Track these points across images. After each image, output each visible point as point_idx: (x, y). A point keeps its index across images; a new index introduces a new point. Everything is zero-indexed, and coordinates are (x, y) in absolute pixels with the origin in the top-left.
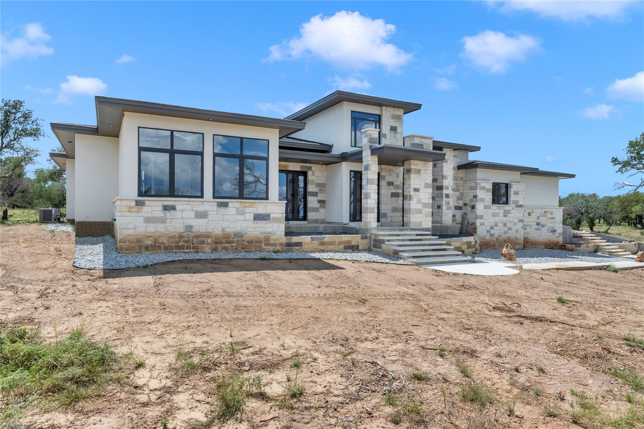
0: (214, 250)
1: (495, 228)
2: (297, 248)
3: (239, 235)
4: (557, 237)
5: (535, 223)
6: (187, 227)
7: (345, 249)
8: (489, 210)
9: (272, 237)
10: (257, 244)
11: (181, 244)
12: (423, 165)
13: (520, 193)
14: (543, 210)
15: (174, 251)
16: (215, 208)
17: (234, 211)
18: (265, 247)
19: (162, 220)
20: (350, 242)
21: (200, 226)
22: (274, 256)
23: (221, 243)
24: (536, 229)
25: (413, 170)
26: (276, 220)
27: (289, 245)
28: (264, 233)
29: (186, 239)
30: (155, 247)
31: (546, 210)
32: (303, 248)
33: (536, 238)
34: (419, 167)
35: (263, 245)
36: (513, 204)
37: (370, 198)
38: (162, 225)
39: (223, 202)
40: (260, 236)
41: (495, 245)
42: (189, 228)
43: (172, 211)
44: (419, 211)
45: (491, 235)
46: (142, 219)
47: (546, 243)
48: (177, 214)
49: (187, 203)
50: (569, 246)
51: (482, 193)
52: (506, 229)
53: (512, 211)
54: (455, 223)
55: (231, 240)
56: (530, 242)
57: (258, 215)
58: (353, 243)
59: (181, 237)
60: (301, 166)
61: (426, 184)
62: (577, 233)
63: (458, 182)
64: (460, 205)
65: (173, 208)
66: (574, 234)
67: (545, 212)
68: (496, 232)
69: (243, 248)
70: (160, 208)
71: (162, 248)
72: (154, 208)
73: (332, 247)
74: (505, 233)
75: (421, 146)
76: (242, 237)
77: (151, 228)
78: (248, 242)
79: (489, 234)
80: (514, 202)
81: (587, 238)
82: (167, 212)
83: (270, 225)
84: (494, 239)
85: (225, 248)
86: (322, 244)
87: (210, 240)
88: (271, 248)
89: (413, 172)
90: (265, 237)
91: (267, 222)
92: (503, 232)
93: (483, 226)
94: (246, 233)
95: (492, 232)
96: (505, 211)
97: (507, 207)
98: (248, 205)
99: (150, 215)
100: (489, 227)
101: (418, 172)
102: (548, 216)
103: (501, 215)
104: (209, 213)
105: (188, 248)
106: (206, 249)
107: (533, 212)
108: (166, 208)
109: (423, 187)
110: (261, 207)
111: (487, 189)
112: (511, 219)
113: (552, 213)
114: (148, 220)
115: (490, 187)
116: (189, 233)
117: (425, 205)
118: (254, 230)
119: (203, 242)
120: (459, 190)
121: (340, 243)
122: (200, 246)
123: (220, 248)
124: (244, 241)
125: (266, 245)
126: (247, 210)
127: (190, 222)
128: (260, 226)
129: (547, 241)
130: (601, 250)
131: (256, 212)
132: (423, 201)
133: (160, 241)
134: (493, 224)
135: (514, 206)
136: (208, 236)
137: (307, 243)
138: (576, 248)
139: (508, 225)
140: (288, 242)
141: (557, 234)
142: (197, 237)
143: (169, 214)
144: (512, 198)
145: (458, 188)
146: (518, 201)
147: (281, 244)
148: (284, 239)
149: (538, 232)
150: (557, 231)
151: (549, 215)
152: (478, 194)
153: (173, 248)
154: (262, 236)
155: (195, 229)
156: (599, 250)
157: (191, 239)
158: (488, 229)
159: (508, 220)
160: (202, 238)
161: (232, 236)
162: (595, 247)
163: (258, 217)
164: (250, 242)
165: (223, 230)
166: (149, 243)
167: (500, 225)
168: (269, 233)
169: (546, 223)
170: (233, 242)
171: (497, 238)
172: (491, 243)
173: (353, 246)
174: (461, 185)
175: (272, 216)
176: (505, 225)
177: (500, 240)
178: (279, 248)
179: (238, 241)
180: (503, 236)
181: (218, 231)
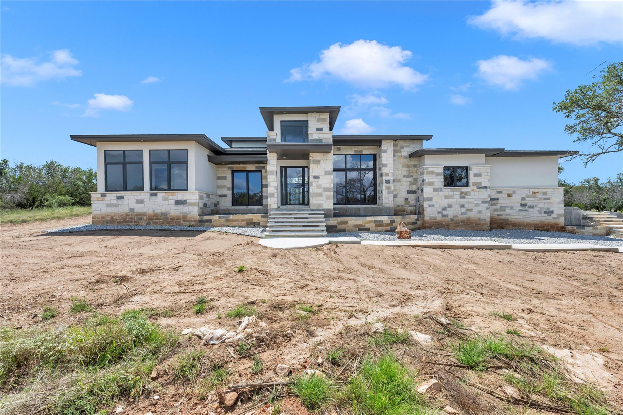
0: (148, 224)
1: (448, 209)
2: (207, 223)
3: (164, 214)
4: (554, 218)
5: (519, 205)
6: (131, 209)
7: (247, 225)
8: (440, 193)
9: (189, 216)
10: (177, 220)
11: (127, 220)
12: (322, 156)
13: (482, 175)
14: (531, 191)
15: (123, 224)
16: (149, 197)
17: (161, 199)
18: (183, 223)
19: (116, 205)
20: (252, 219)
21: (139, 209)
22: (190, 229)
23: (152, 219)
24: (520, 210)
25: (312, 161)
26: (192, 204)
27: (201, 221)
28: (182, 213)
29: (130, 217)
30: (112, 221)
31: (535, 191)
32: (212, 223)
33: (521, 220)
34: (318, 158)
35: (182, 221)
36: (473, 186)
37: (269, 186)
38: (116, 208)
39: (154, 193)
40: (179, 215)
41: (449, 225)
42: (132, 210)
43: (122, 200)
44: (320, 195)
45: (444, 216)
46: (105, 204)
47: (537, 225)
48: (125, 201)
49: (131, 194)
50: (569, 228)
51: (430, 177)
52: (464, 210)
53: (472, 193)
54: (408, 205)
55: (159, 217)
56: (511, 224)
57: (178, 201)
58: (254, 221)
59: (127, 215)
60: (256, 167)
61: (326, 172)
62: (587, 214)
63: (411, 169)
64: (414, 189)
65: (122, 198)
66: (583, 215)
67: (534, 193)
68: (450, 213)
69: (168, 223)
70: (115, 198)
71: (116, 222)
72: (112, 198)
73: (236, 223)
74: (462, 214)
75: (320, 140)
76: (166, 215)
77: (110, 210)
78: (171, 219)
79: (440, 215)
80: (475, 184)
81: (598, 219)
82: (119, 200)
83: (187, 208)
84: (448, 219)
85: (156, 223)
86: (228, 221)
87: (145, 218)
88: (188, 223)
89: (312, 163)
90: (183, 216)
91: (185, 205)
92: (460, 213)
93: (433, 208)
94: (169, 213)
95: (445, 213)
96: (461, 193)
97: (464, 189)
98: (170, 194)
99: (109, 202)
100: (441, 208)
101: (318, 162)
102: (538, 197)
103: (458, 196)
104: (145, 200)
105: (132, 222)
106: (143, 223)
107: (514, 193)
108: (118, 198)
109: (323, 174)
110: (180, 195)
111: (436, 173)
112: (471, 200)
113: (545, 194)
114: (108, 205)
115: (441, 170)
116: (132, 213)
117: (326, 190)
118: (175, 211)
119: (141, 219)
120: (412, 176)
121: (243, 220)
122: (139, 221)
123: (152, 223)
124: (168, 218)
125: (184, 221)
126: (170, 198)
127: (132, 206)
128: (179, 208)
129: (538, 222)
130: (614, 232)
131: (176, 199)
132: (324, 186)
133: (115, 218)
134: (446, 206)
135: (475, 187)
136: (144, 215)
137: (215, 220)
138: (578, 230)
139: (467, 206)
140: (201, 219)
141: (554, 215)
142: (137, 215)
143: (120, 201)
144: (472, 179)
145: (411, 174)
146: (481, 183)
147: (195, 221)
148: (197, 218)
149: (524, 213)
150: (554, 213)
151: (540, 196)
152: (425, 178)
153: (122, 223)
154: (181, 215)
155: (136, 211)
156: (612, 232)
157: (133, 217)
158: (440, 210)
159: (467, 202)
160: (140, 216)
161: (160, 215)
162: (608, 229)
163: (178, 202)
164: (172, 219)
165: (154, 211)
166: (108, 219)
167: (457, 207)
168: (186, 213)
169: (537, 204)
170: (160, 219)
171: (451, 219)
172: (444, 223)
173: (254, 223)
174: (414, 172)
175: (188, 201)
176: (462, 206)
177: (456, 221)
178: (194, 223)
179: (164, 218)
180: (460, 217)
181: (150, 212)
